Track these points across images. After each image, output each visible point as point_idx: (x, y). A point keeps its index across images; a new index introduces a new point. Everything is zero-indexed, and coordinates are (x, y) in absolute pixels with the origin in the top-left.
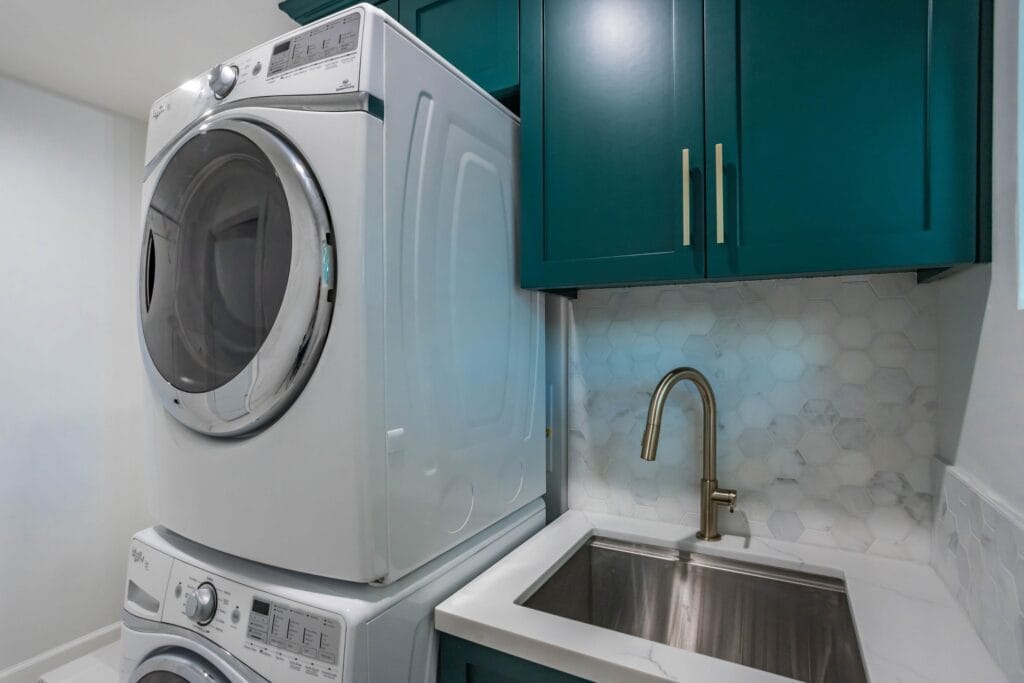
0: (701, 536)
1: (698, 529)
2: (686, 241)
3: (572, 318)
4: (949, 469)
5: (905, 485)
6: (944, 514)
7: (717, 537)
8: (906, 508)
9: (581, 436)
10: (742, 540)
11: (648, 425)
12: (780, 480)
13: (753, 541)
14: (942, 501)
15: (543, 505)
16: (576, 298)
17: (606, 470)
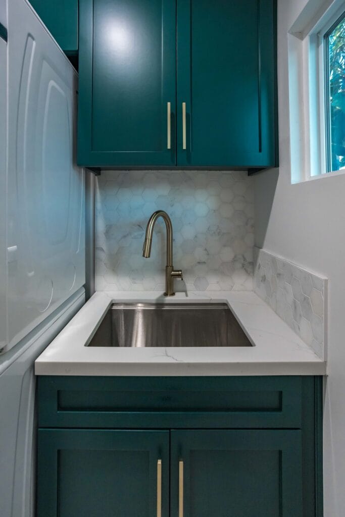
0: (166, 294)
1: (165, 291)
2: (169, 147)
3: (97, 186)
4: (261, 250)
5: (245, 259)
6: (259, 268)
7: (173, 294)
8: (245, 269)
9: (102, 250)
10: (184, 293)
11: (146, 239)
12: (199, 263)
13: (189, 293)
14: (258, 264)
15: (84, 290)
16: (100, 174)
17: (116, 267)
